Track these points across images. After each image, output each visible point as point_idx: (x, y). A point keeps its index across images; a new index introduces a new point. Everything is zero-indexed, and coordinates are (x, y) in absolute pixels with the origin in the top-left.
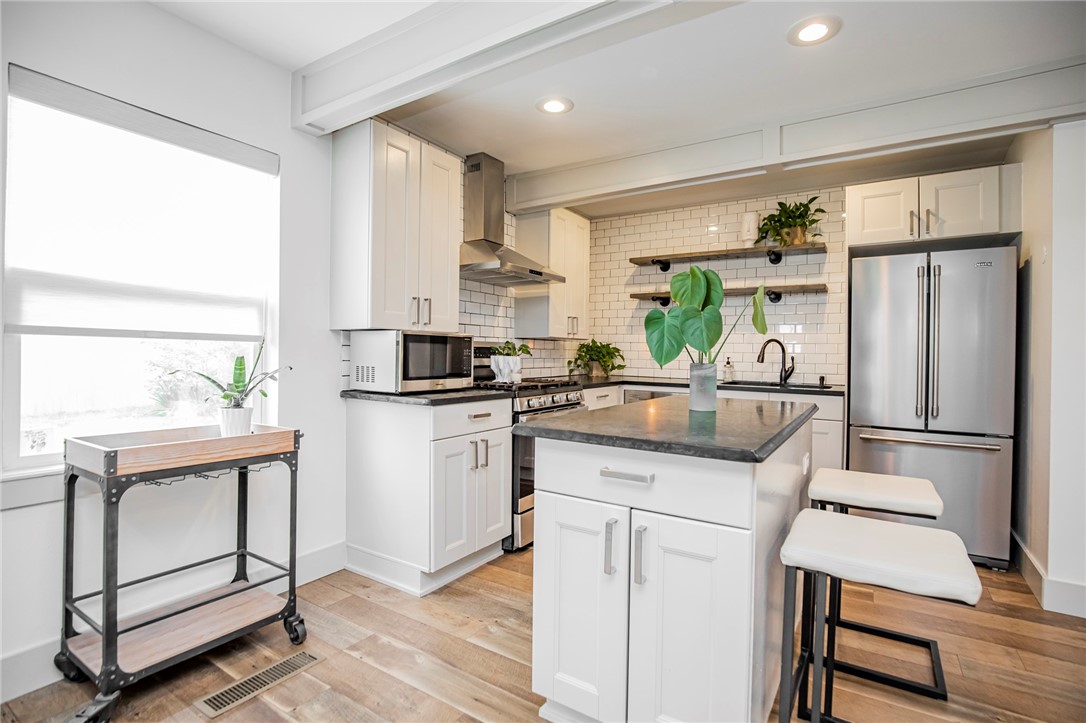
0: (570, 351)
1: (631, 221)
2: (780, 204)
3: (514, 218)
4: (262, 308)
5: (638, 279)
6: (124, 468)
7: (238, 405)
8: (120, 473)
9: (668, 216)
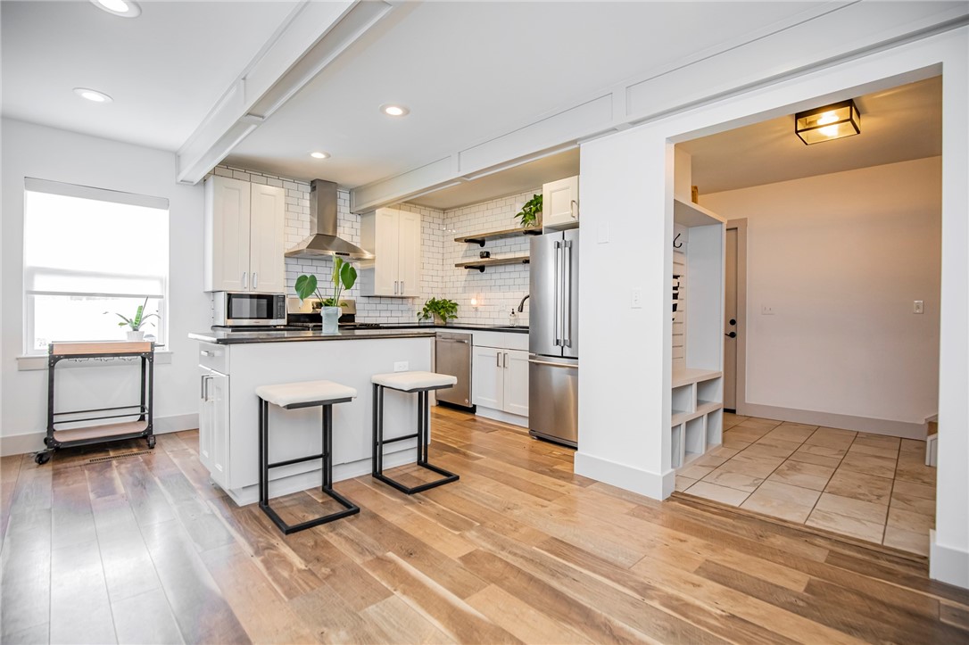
0: (420, 306)
1: (466, 210)
2: (535, 196)
3: (359, 217)
4: (161, 280)
5: (469, 253)
6: (57, 352)
7: (135, 330)
8: (54, 354)
9: (483, 207)
